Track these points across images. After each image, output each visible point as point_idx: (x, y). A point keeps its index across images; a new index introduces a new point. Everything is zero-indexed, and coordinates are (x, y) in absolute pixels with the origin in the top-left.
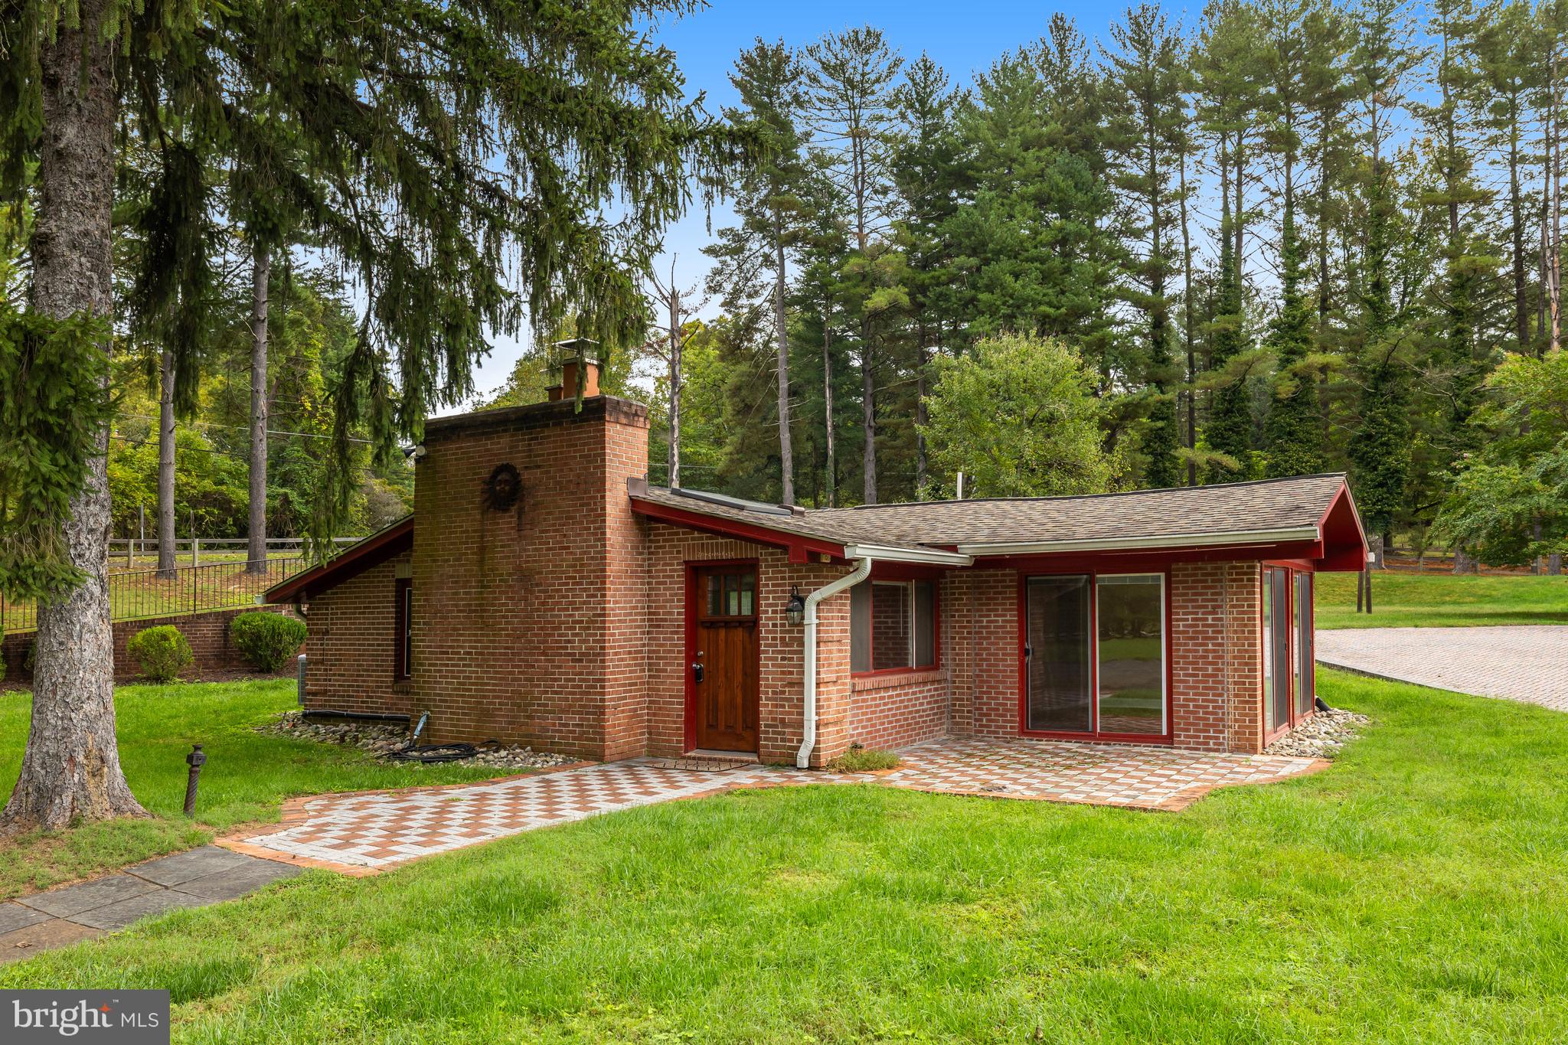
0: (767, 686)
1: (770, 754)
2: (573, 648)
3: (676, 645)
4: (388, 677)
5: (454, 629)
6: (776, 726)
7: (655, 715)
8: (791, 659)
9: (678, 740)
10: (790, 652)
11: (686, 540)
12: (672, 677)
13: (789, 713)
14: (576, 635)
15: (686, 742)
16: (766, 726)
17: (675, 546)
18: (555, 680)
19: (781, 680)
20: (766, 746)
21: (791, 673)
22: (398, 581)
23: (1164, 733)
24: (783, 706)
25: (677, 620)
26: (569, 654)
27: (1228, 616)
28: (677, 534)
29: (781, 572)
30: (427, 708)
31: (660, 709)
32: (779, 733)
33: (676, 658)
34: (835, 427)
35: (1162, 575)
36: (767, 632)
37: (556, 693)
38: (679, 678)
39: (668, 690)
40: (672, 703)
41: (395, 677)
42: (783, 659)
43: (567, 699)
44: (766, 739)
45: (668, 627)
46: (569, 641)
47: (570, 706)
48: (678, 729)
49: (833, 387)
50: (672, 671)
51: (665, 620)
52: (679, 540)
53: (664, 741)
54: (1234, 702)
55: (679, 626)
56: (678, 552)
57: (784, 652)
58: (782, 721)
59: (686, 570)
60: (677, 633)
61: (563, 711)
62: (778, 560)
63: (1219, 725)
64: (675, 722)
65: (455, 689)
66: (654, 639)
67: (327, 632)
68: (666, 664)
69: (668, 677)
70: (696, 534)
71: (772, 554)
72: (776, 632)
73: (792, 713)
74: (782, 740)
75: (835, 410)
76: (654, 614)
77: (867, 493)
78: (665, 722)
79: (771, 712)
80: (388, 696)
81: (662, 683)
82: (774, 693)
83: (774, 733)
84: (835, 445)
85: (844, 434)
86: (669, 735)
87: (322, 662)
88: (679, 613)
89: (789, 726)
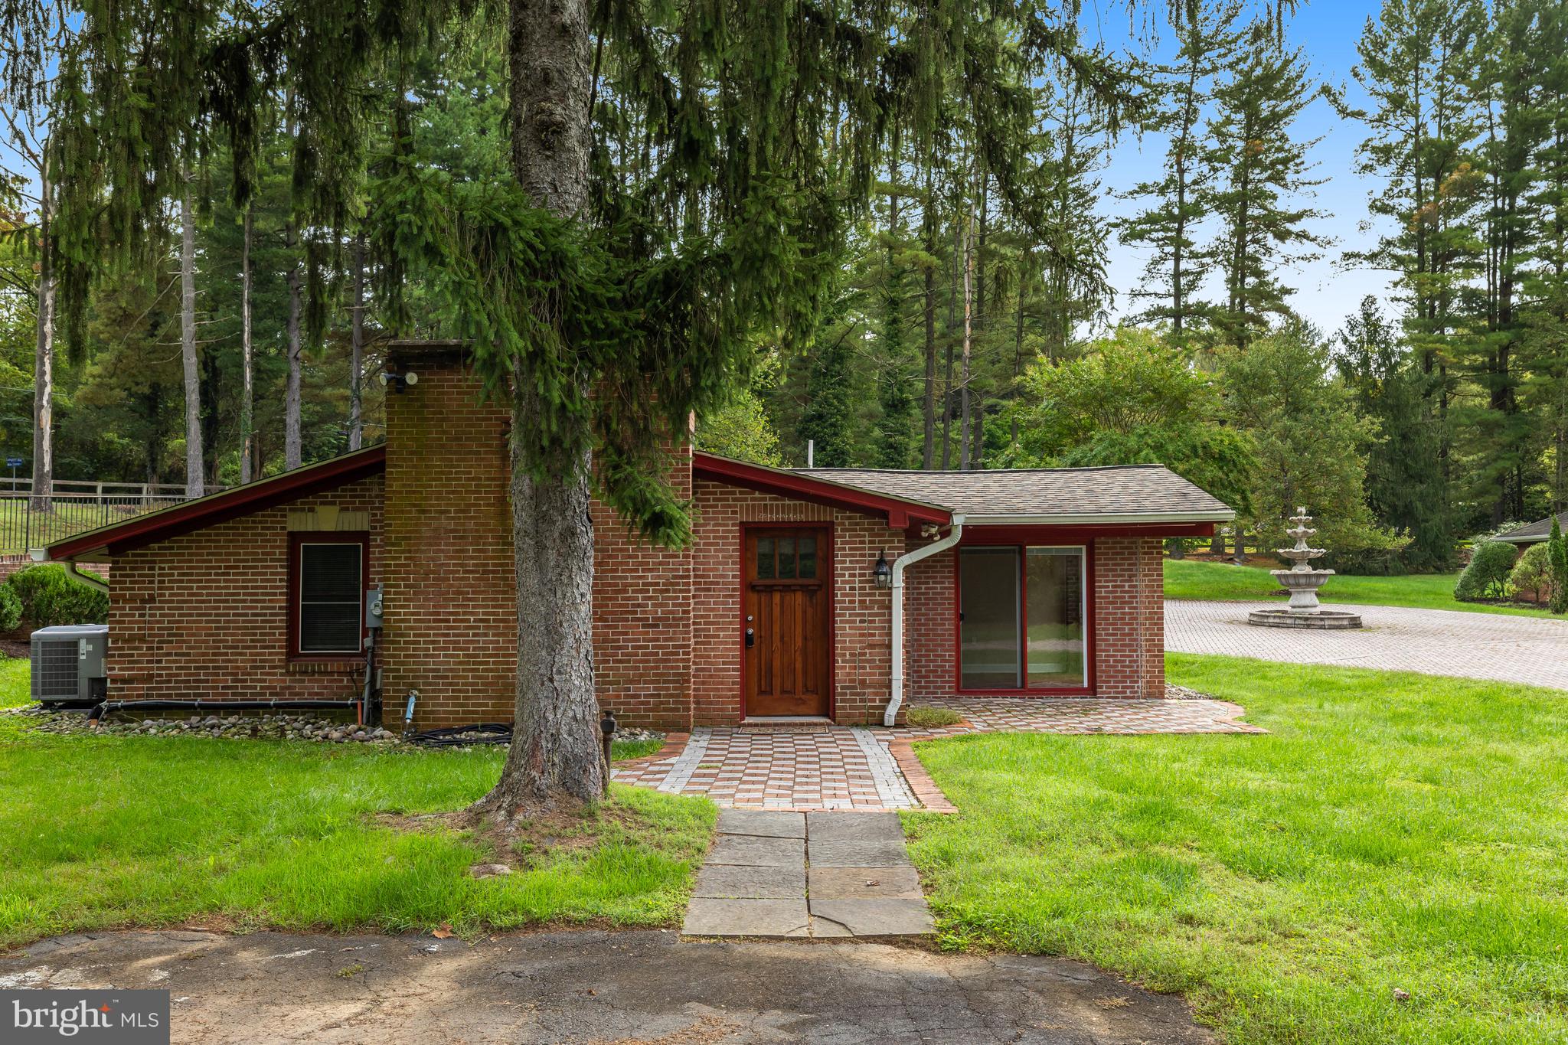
0: (843, 648)
1: (848, 716)
2: (645, 612)
3: (731, 610)
4: (278, 654)
5: (459, 593)
6: (855, 688)
7: (703, 683)
8: (873, 621)
9: (732, 708)
10: (870, 615)
11: (746, 500)
12: (726, 643)
13: (870, 674)
14: (650, 598)
15: (741, 709)
16: (842, 688)
17: (730, 506)
18: (620, 648)
19: (860, 642)
20: (844, 708)
21: (873, 635)
22: (291, 534)
23: (1086, 685)
24: (864, 668)
25: (732, 583)
26: (639, 619)
27: (1141, 584)
28: (734, 493)
29: (859, 536)
30: (413, 686)
31: (711, 676)
32: (858, 694)
33: (731, 623)
34: (253, 355)
35: (1084, 547)
36: (843, 595)
37: (620, 661)
38: (734, 643)
39: (722, 656)
40: (728, 670)
41: (287, 654)
42: (862, 621)
43: (637, 668)
44: (842, 701)
45: (720, 590)
46: (639, 605)
47: (641, 675)
48: (734, 696)
49: (253, 304)
50: (725, 637)
51: (718, 583)
52: (734, 500)
53: (715, 709)
54: (1145, 657)
55: (734, 590)
56: (734, 512)
57: (863, 615)
58: (863, 683)
59: (740, 531)
60: (732, 596)
61: (631, 682)
62: (857, 524)
63: (1134, 676)
64: (731, 690)
65: (460, 663)
66: (703, 603)
67: (152, 599)
68: (718, 630)
69: (721, 643)
70: (757, 495)
71: (849, 518)
72: (854, 595)
73: (874, 674)
74: (861, 701)
75: (255, 334)
76: (702, 576)
77: (288, 440)
78: (718, 689)
79: (848, 674)
80: (277, 678)
81: (713, 649)
82: (851, 655)
83: (852, 694)
84: (252, 378)
85: (264, 364)
86: (723, 703)
87: (142, 639)
88: (734, 577)
89: (870, 687)
